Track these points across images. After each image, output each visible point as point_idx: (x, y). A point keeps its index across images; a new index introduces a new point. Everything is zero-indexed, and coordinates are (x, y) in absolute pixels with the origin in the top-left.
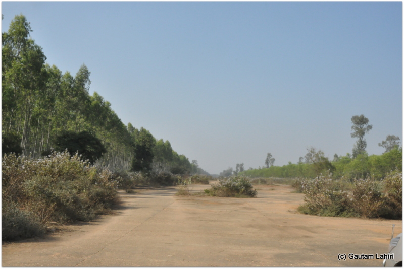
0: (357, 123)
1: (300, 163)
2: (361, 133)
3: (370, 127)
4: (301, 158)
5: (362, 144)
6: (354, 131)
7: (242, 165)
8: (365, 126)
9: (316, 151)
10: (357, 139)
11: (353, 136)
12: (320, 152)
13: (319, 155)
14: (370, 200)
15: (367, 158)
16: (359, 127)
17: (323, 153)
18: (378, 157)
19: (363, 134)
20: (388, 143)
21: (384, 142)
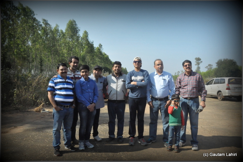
1: (175, 75)
2: (198, 64)
3: (202, 62)
4: (176, 73)
5: (199, 68)
6: (196, 63)
8: (200, 61)
11: (196, 65)
16: (198, 61)
18: (204, 73)
20: (209, 67)
21: (207, 67)
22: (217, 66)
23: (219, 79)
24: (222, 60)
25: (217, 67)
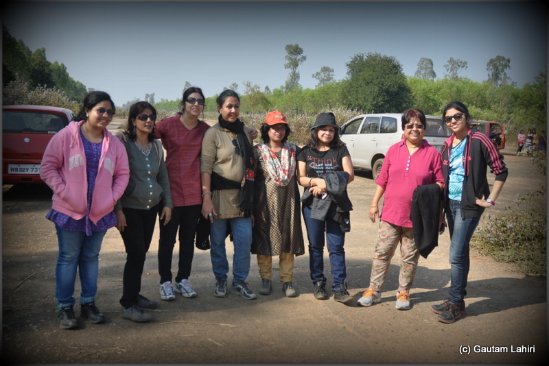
0: (291, 53)
2: (295, 64)
3: (304, 58)
5: (295, 76)
6: (287, 62)
7: (153, 95)
8: (299, 57)
9: (253, 85)
10: (290, 71)
11: (287, 67)
12: (255, 86)
13: (255, 90)
14: (307, 131)
15: (300, 92)
16: (293, 57)
17: (259, 88)
19: (297, 65)
20: (322, 75)
21: (318, 74)
22: (348, 73)
23: (377, 119)
24: (365, 58)
25: (349, 77)
